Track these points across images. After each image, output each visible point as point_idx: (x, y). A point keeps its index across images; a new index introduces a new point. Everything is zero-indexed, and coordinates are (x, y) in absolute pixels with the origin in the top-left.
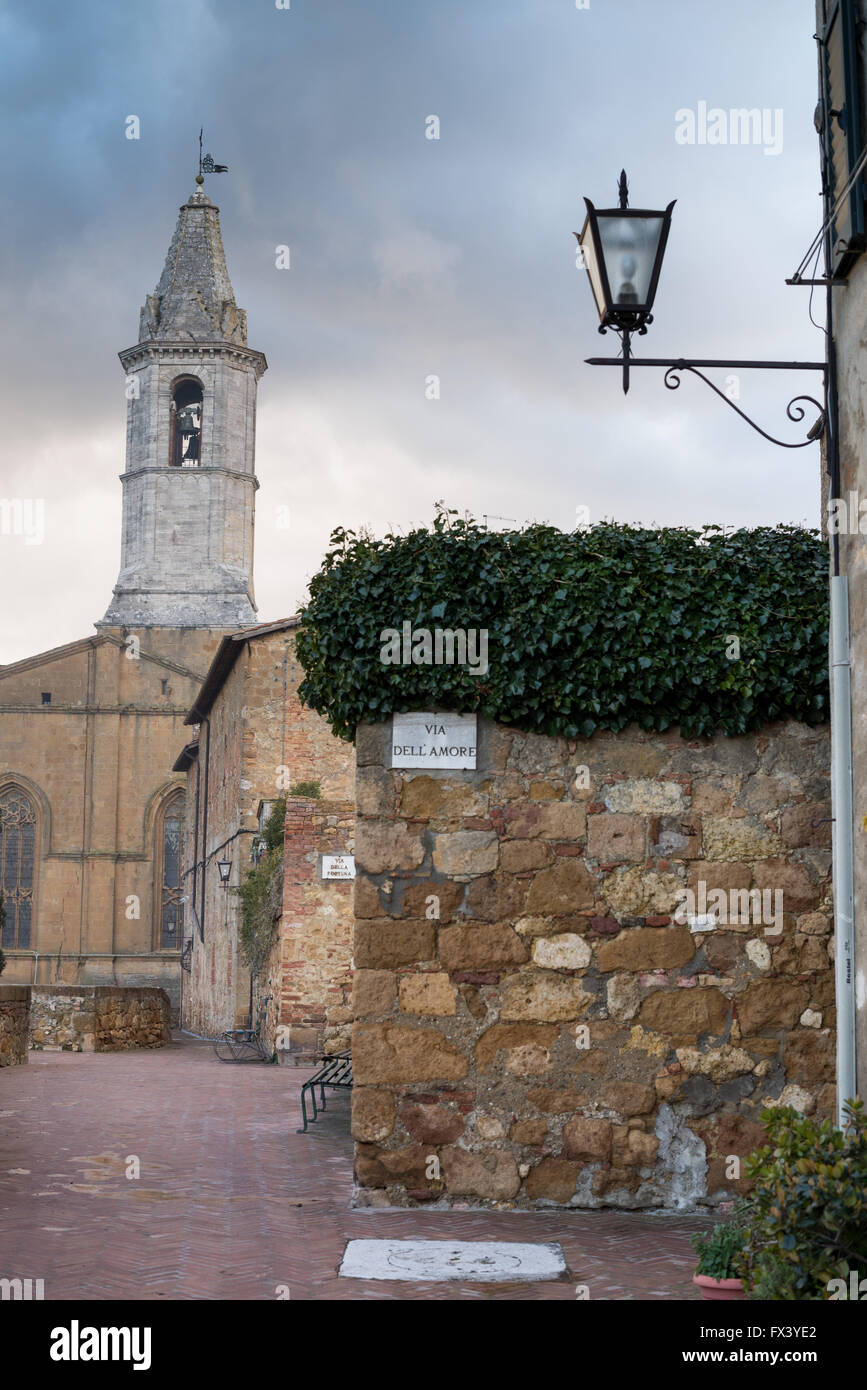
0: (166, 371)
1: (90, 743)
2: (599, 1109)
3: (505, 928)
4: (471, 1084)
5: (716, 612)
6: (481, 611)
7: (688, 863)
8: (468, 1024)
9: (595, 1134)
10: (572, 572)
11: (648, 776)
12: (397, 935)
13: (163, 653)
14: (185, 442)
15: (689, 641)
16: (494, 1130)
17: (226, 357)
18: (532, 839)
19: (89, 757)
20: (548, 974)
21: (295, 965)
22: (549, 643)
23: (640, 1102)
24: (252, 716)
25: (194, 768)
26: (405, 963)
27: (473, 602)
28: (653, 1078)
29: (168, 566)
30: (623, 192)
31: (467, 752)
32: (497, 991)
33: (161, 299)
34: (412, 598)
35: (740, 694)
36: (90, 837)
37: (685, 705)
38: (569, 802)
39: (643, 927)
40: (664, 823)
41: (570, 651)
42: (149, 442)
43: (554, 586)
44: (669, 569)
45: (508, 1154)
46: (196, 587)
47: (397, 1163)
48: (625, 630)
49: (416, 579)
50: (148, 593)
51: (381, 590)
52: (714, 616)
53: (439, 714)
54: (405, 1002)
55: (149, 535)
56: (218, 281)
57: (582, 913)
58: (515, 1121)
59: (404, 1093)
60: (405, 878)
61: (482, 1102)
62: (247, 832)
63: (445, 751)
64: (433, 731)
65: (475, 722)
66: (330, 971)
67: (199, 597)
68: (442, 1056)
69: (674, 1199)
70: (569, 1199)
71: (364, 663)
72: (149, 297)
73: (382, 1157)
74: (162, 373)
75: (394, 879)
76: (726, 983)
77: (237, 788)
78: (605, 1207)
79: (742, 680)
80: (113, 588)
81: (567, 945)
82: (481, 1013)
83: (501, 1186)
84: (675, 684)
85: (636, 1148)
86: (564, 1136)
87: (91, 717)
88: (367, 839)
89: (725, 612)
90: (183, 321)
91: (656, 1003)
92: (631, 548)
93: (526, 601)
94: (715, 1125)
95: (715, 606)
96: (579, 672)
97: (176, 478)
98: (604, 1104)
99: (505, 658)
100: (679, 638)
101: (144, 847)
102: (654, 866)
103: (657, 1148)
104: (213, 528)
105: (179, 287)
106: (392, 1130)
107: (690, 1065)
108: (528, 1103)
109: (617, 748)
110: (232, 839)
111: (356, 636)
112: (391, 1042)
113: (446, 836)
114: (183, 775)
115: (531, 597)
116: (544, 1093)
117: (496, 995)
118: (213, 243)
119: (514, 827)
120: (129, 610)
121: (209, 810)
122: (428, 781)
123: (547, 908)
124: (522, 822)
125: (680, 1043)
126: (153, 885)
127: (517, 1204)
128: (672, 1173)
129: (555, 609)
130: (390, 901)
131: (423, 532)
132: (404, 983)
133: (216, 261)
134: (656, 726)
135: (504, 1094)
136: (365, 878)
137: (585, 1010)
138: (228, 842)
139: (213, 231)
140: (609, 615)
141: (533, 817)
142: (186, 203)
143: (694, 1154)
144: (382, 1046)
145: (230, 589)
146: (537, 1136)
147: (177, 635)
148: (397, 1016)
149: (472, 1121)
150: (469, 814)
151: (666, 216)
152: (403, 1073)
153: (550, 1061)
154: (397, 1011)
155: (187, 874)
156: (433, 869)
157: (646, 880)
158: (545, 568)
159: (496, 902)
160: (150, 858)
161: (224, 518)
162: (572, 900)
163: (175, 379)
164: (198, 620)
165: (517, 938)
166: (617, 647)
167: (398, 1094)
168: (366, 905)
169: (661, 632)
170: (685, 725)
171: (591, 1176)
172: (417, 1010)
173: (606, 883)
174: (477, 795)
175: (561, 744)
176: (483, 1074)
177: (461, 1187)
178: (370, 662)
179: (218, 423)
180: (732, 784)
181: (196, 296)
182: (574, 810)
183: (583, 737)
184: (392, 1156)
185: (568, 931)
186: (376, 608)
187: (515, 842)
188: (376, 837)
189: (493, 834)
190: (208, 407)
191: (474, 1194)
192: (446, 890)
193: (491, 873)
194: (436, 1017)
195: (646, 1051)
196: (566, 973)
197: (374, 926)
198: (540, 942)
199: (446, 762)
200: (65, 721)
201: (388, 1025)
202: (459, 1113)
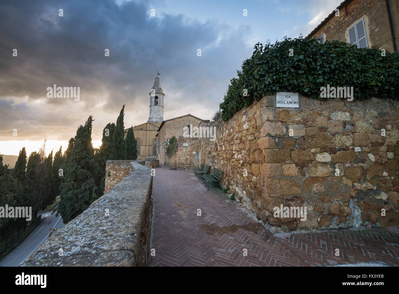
1: (146, 134)
2: (337, 201)
3: (308, 151)
4: (303, 196)
7: (353, 133)
8: (301, 178)
9: (337, 208)
11: (341, 111)
12: (281, 153)
13: (154, 124)
16: (311, 208)
17: (160, 94)
18: (314, 127)
20: (321, 164)
23: (347, 199)
24: (166, 130)
25: (158, 136)
26: (283, 161)
28: (350, 192)
29: (154, 116)
31: (296, 103)
32: (308, 169)
36: (146, 143)
39: (343, 150)
40: (346, 123)
45: (314, 215)
50: (152, 118)
53: (288, 93)
54: (284, 172)
55: (152, 112)
56: (159, 86)
57: (328, 147)
58: (316, 205)
59: (285, 199)
60: (281, 138)
61: (307, 200)
62: (165, 142)
63: (290, 103)
64: (287, 97)
65: (298, 95)
66: (184, 158)
68: (295, 188)
69: (355, 224)
70: (329, 227)
75: (278, 138)
76: (365, 165)
77: (164, 138)
78: (340, 228)
81: (325, 156)
82: (304, 175)
83: (314, 225)
85: (346, 211)
86: (328, 209)
87: (146, 131)
88: (271, 127)
91: (349, 171)
94: (363, 203)
96: (334, 79)
97: (155, 106)
98: (338, 200)
101: (152, 145)
102: (345, 134)
103: (351, 211)
104: (159, 112)
107: (359, 188)
108: (319, 200)
109: (333, 103)
112: (281, 184)
113: (291, 126)
114: (156, 137)
116: (323, 197)
117: (308, 170)
118: (159, 82)
119: (309, 123)
120: (150, 120)
121: (160, 140)
122: (286, 111)
123: (319, 145)
124: (311, 122)
125: (355, 182)
126: (153, 148)
127: (317, 229)
128: (354, 217)
130: (277, 144)
132: (284, 167)
135: (312, 198)
136: (271, 138)
137: (331, 173)
141: (314, 121)
142: (156, 78)
143: (358, 212)
144: (278, 185)
145: (161, 118)
146: (322, 210)
148: (282, 176)
150: (297, 120)
152: (285, 193)
153: (324, 188)
154: (282, 175)
155: (157, 147)
156: (288, 135)
157: (343, 138)
159: (306, 144)
162: (326, 143)
163: (155, 96)
164: (158, 121)
165: (312, 154)
167: (284, 199)
168: (272, 145)
172: (287, 175)
173: (333, 139)
174: (299, 115)
175: (319, 102)
176: (306, 192)
177: (303, 226)
179: (160, 101)
180: (361, 112)
181: (157, 88)
182: (324, 119)
185: (325, 152)
187: (309, 128)
188: (273, 126)
189: (304, 125)
190: (159, 99)
191: (306, 227)
192: (293, 141)
193: (304, 136)
194: (293, 176)
195: (348, 184)
196: (325, 163)
197: (274, 151)
198: (318, 155)
199: (291, 106)
200: (143, 131)
201: (280, 179)
202: (301, 204)
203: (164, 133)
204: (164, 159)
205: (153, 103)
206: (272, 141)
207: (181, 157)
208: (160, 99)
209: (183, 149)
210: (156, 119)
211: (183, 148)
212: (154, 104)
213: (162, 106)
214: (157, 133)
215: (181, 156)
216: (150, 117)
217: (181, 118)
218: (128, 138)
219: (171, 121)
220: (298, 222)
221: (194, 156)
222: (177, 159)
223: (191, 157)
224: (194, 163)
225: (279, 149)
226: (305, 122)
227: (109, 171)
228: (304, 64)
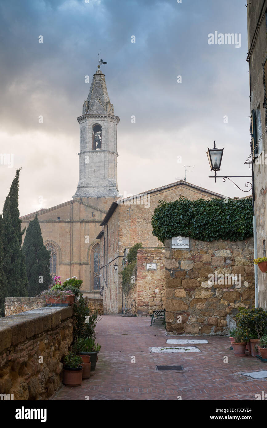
0: (91, 123)
1: (71, 231)
2: (215, 315)
3: (195, 280)
4: (189, 311)
5: (236, 216)
6: (189, 217)
7: (232, 266)
8: (188, 299)
9: (214, 320)
10: (207, 209)
11: (224, 249)
12: (174, 281)
13: (92, 204)
14: (97, 143)
15: (231, 222)
16: (194, 320)
17: (108, 118)
18: (200, 262)
19: (71, 235)
20: (204, 289)
21: (141, 291)
22: (203, 223)
23: (223, 314)
24: (121, 224)
25: (103, 238)
26: (176, 287)
27: (188, 215)
28: (226, 309)
29: (93, 180)
30: (215, 145)
31: (187, 245)
32: (194, 292)
33: (89, 102)
34: (175, 215)
35: (241, 232)
36: (72, 258)
37: (231, 235)
38: (208, 254)
40: (227, 258)
41: (207, 225)
42: (86, 144)
43: (204, 212)
44: (226, 208)
45: (197, 325)
46: (101, 185)
47: (175, 327)
48: (218, 220)
49: (176, 211)
50: (87, 187)
51: (169, 213)
52: (236, 217)
53: (181, 237)
54: (176, 295)
55: (87, 171)
56: (105, 96)
58: (198, 318)
59: (176, 313)
60: (175, 270)
61: (192, 314)
62: (120, 256)
63: (183, 245)
64: (180, 240)
65: (188, 239)
66: (149, 293)
67: (102, 188)
68: (183, 305)
70: (209, 333)
71: (166, 228)
72: (85, 101)
73: (172, 326)
74: (89, 124)
75: (172, 270)
76: (240, 290)
77: (117, 244)
78: (216, 335)
79: (242, 230)
80: (77, 186)
82: (191, 297)
83: (195, 331)
84: (228, 231)
85: (222, 323)
86: (208, 321)
87: (72, 224)
88: (167, 263)
89: (238, 216)
90: (95, 108)
91: (226, 294)
92: (219, 204)
93: (198, 215)
95: (236, 215)
96: (209, 229)
97: (95, 154)
98: (216, 314)
99: (194, 226)
100: (229, 222)
101: (88, 261)
102: (225, 267)
103: (227, 323)
104: (106, 168)
105: (94, 98)
106: (174, 321)
107: (233, 306)
108: (201, 314)
109: (217, 243)
110: (116, 258)
111: (164, 222)
112: (173, 303)
113: (183, 262)
114: (99, 240)
115: (199, 214)
116: (204, 312)
118: (103, 85)
119: (197, 260)
120: (82, 192)
121: (108, 250)
122: (179, 251)
123: (204, 276)
124: (198, 259)
125: (231, 302)
126: (91, 271)
127: (199, 334)
128: (230, 328)
129: (204, 216)
130: (172, 275)
131: (177, 201)
132: (175, 291)
133: (104, 90)
134: (225, 239)
135: (196, 313)
136: (167, 270)
137: (212, 296)
138: (115, 259)
139: (103, 82)
140: (215, 217)
141: (200, 258)
142: (95, 73)
143: (234, 324)
144: (171, 304)
145: (111, 186)
146: (203, 321)
147: (96, 200)
148: (174, 298)
149: (190, 318)
150: (188, 257)
151: (222, 150)
152: (176, 309)
153: (205, 306)
155: (101, 268)
156: (181, 268)
157: (223, 270)
158: (202, 208)
159: (193, 275)
160: (90, 264)
161: (109, 165)
163: (94, 125)
164: (102, 195)
165: (198, 282)
166: (217, 224)
168: (167, 276)
169: (225, 221)
170: (231, 239)
171: (214, 329)
172: (178, 296)
173: (215, 270)
174: (189, 253)
175: (206, 243)
176: (191, 309)
177: (188, 331)
178: (167, 227)
179: (106, 138)
180: (240, 250)
181: (99, 101)
182: (209, 256)
183: (210, 241)
184: (174, 325)
185: (208, 280)
186: (168, 216)
187: (197, 263)
188: (170, 262)
189: (193, 261)
190: (103, 133)
191: (190, 333)
192: (184, 272)
193: (192, 269)
194: (182, 298)
195: (224, 304)
196: (208, 289)
197: (169, 280)
198: (203, 283)
199: (182, 247)
200: (64, 225)
201: (172, 300)
202: (187, 317)
203: (116, 234)
204: (119, 299)
205: (87, 145)
206: (168, 273)
208: (107, 132)
209: (146, 276)
210: (96, 190)
211: (147, 273)
212: (90, 146)
213: (112, 153)
214: (101, 228)
215: (142, 290)
216: (82, 183)
217: (160, 191)
218: (29, 247)
220: (185, 329)
222: (136, 296)
223: (162, 292)
225: (173, 278)
226: (193, 259)
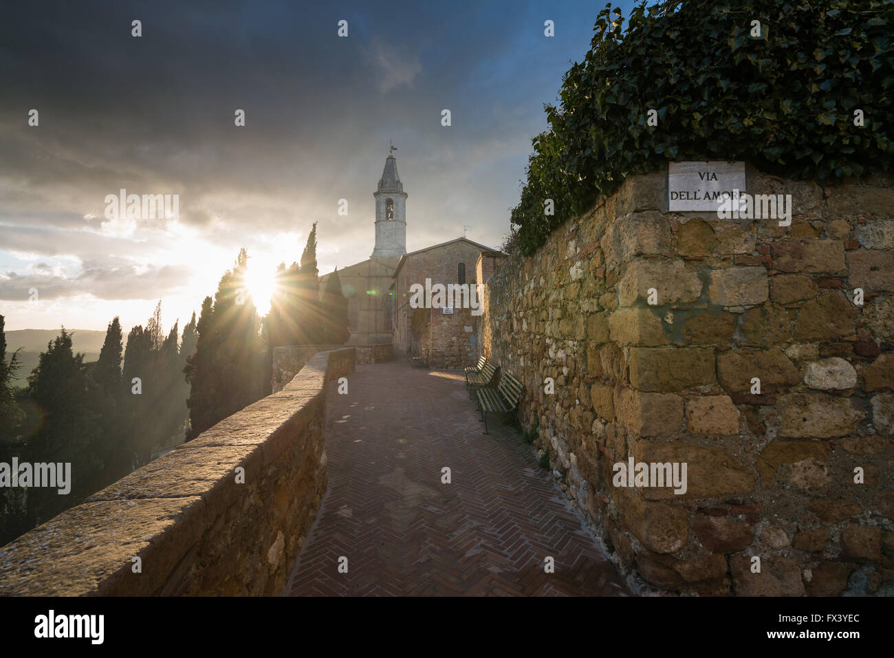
0: (384, 197)
2: (872, 516)
3: (778, 353)
4: (757, 498)
8: (750, 441)
9: (871, 539)
11: (892, 217)
12: (682, 361)
13: (386, 263)
14: (389, 215)
16: (781, 540)
17: (398, 194)
18: (798, 273)
20: (822, 395)
21: (435, 339)
24: (410, 275)
25: (394, 289)
26: (689, 387)
29: (386, 243)
32: (775, 411)
45: (793, 562)
46: (393, 248)
47: (692, 572)
50: (382, 249)
53: (710, 162)
54: (692, 423)
55: (382, 236)
56: (396, 176)
57: (846, 339)
58: (798, 530)
59: (695, 507)
60: (685, 310)
61: (768, 514)
63: (718, 195)
64: (705, 177)
65: (743, 169)
66: (445, 341)
68: (730, 473)
72: (380, 180)
73: (678, 567)
75: (674, 311)
80: (374, 248)
81: (836, 368)
82: (760, 431)
83: (790, 592)
86: (842, 542)
87: (370, 278)
88: (650, 276)
90: (388, 186)
97: (388, 223)
98: (877, 512)
101: (383, 308)
104: (396, 234)
105: (387, 178)
106: (687, 543)
108: (810, 513)
109: (867, 192)
110: (405, 305)
113: (718, 271)
116: (825, 505)
117: (774, 415)
118: (395, 167)
119: (781, 262)
120: (377, 253)
122: (702, 223)
123: (816, 335)
124: (787, 258)
130: (670, 331)
132: (690, 405)
133: (395, 171)
135: (786, 506)
136: (646, 311)
137: (854, 427)
139: (395, 164)
141: (797, 254)
142: (388, 158)
145: (401, 247)
146: (820, 544)
147: (388, 259)
148: (685, 436)
149: (759, 533)
150: (739, 252)
152: (694, 489)
153: (828, 475)
154: (685, 431)
156: (709, 302)
159: (769, 330)
161: (399, 232)
162: (838, 327)
163: (387, 199)
164: (394, 256)
165: (791, 363)
167: (690, 508)
168: (652, 335)
171: (866, 577)
172: (704, 431)
173: (866, 311)
174: (747, 235)
175: (818, 189)
176: (767, 487)
179: (397, 210)
181: (391, 180)
182: (834, 246)
184: (687, 566)
185: (836, 355)
187: (782, 276)
188: (657, 273)
189: (763, 270)
190: (394, 206)
192: (724, 320)
193: (761, 305)
194: (721, 436)
196: (835, 394)
197: (658, 354)
198: (813, 366)
199: (718, 205)
201: (677, 444)
202: (747, 525)
203: (405, 284)
204: (408, 341)
205: (382, 215)
206: (652, 321)
207: (437, 339)
208: (397, 205)
209: (442, 321)
210: (389, 251)
211: (443, 318)
212: (383, 216)
213: (402, 222)
215: (437, 337)
216: (377, 246)
217: (443, 246)
219: (421, 254)
220: (737, 581)
221: (468, 336)
222: (429, 342)
223: (460, 340)
224: (468, 352)
225: (678, 347)
226: (766, 259)
227: (279, 371)
228: (770, 57)
